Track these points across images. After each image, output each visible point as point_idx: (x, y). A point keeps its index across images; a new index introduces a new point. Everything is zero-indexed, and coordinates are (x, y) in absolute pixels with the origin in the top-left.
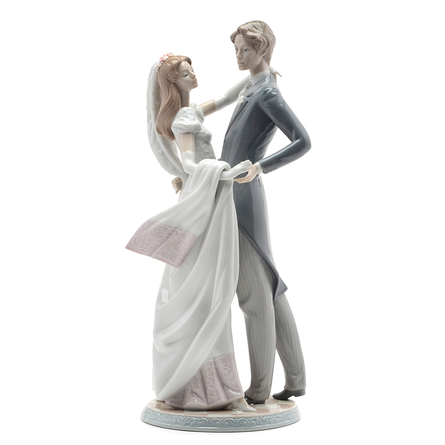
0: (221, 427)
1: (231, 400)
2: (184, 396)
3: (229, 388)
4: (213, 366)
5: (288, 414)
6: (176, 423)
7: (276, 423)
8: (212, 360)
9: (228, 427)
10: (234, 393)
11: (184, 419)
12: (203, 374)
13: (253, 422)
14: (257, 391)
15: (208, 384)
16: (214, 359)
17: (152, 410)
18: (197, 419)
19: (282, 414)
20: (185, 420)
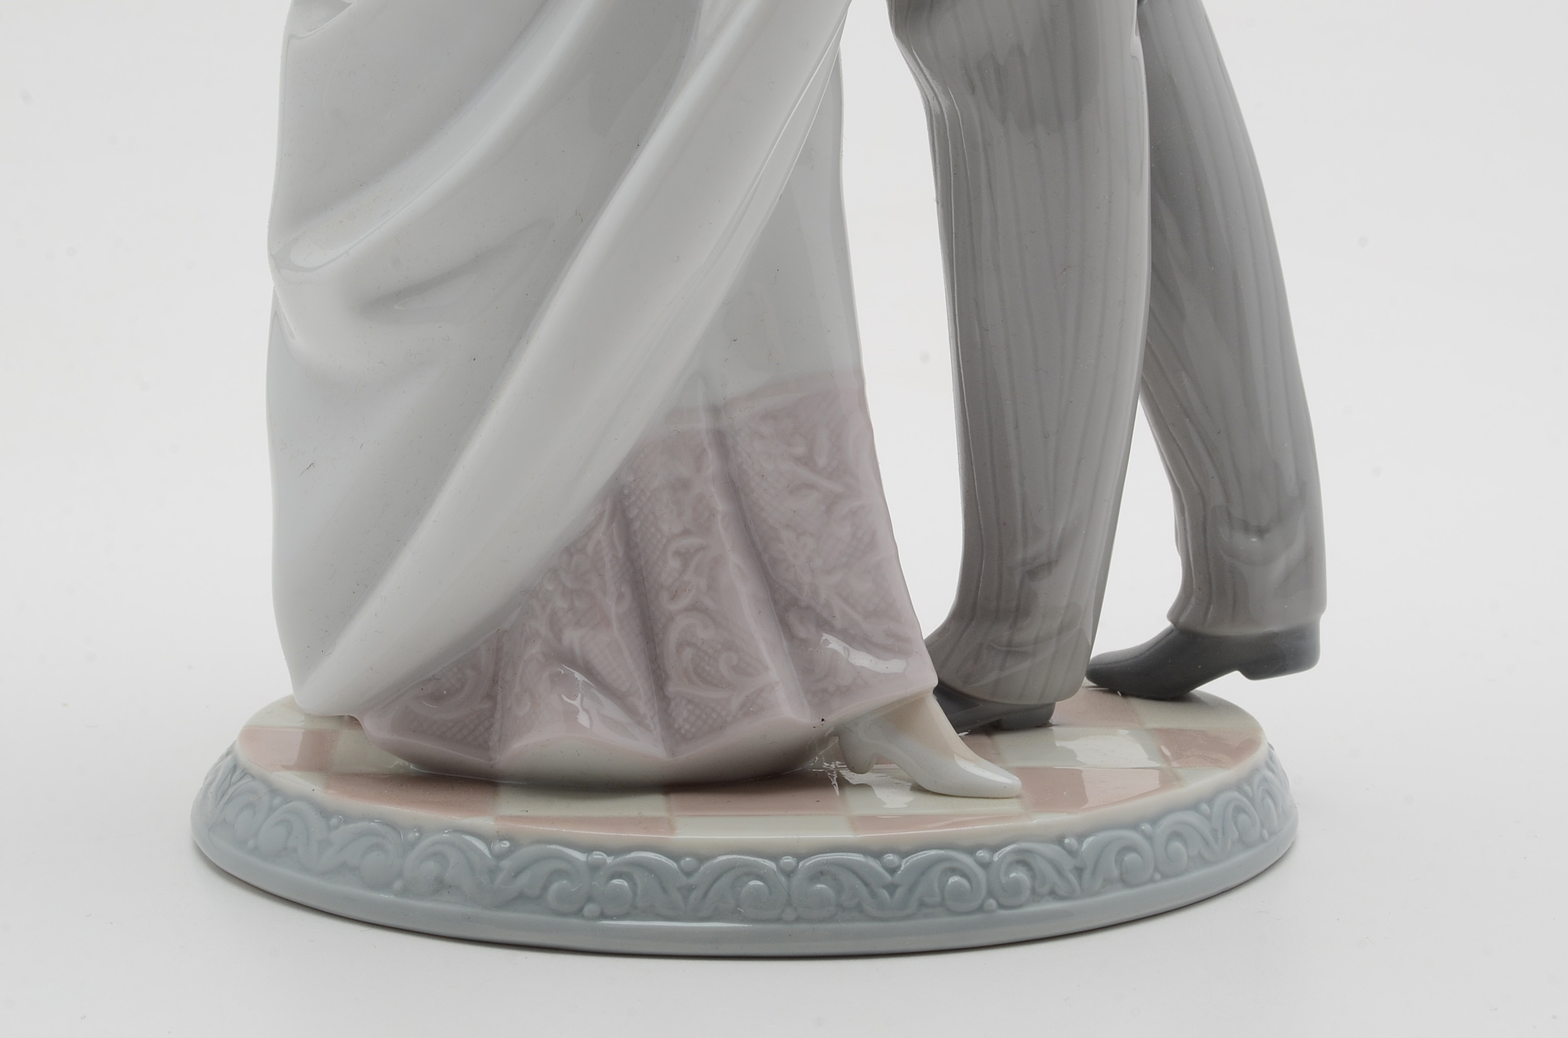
0: (779, 920)
1: (841, 712)
2: (494, 681)
3: (824, 625)
4: (712, 464)
5: (1239, 809)
6: (440, 886)
7: (1165, 877)
8: (703, 423)
9: (831, 919)
10: (862, 660)
11: (500, 857)
12: (637, 525)
13: (1013, 875)
14: (1009, 644)
15: (674, 597)
16: (715, 411)
17: (266, 782)
18: (598, 856)
19: (1205, 807)
20: (506, 864)
